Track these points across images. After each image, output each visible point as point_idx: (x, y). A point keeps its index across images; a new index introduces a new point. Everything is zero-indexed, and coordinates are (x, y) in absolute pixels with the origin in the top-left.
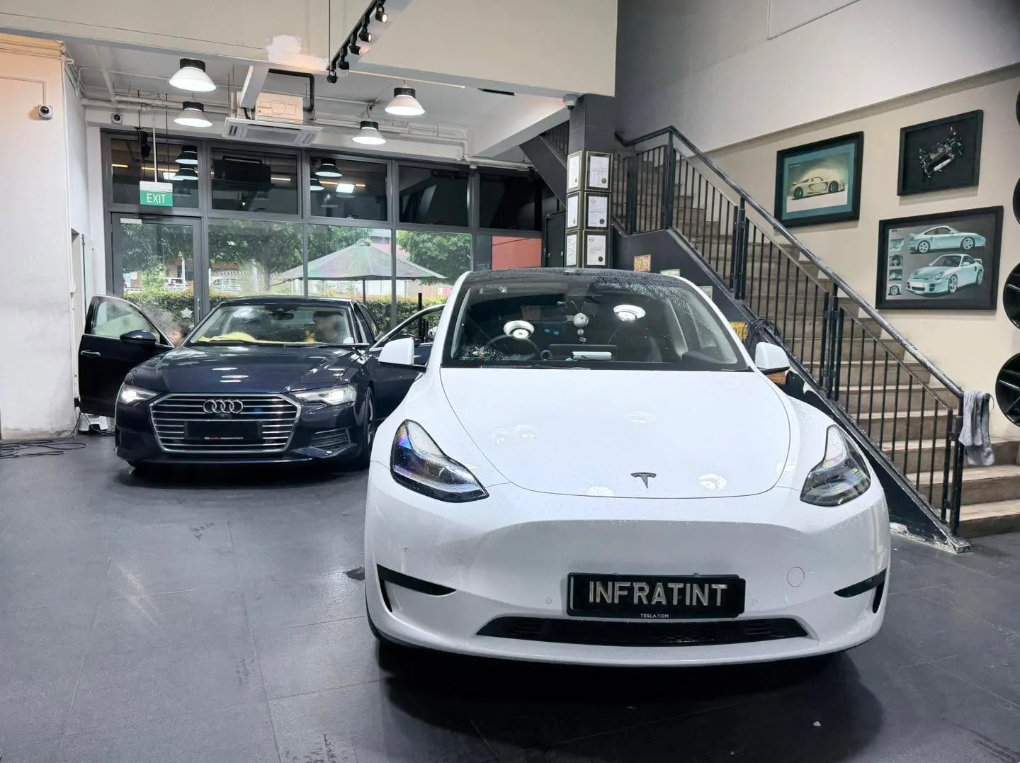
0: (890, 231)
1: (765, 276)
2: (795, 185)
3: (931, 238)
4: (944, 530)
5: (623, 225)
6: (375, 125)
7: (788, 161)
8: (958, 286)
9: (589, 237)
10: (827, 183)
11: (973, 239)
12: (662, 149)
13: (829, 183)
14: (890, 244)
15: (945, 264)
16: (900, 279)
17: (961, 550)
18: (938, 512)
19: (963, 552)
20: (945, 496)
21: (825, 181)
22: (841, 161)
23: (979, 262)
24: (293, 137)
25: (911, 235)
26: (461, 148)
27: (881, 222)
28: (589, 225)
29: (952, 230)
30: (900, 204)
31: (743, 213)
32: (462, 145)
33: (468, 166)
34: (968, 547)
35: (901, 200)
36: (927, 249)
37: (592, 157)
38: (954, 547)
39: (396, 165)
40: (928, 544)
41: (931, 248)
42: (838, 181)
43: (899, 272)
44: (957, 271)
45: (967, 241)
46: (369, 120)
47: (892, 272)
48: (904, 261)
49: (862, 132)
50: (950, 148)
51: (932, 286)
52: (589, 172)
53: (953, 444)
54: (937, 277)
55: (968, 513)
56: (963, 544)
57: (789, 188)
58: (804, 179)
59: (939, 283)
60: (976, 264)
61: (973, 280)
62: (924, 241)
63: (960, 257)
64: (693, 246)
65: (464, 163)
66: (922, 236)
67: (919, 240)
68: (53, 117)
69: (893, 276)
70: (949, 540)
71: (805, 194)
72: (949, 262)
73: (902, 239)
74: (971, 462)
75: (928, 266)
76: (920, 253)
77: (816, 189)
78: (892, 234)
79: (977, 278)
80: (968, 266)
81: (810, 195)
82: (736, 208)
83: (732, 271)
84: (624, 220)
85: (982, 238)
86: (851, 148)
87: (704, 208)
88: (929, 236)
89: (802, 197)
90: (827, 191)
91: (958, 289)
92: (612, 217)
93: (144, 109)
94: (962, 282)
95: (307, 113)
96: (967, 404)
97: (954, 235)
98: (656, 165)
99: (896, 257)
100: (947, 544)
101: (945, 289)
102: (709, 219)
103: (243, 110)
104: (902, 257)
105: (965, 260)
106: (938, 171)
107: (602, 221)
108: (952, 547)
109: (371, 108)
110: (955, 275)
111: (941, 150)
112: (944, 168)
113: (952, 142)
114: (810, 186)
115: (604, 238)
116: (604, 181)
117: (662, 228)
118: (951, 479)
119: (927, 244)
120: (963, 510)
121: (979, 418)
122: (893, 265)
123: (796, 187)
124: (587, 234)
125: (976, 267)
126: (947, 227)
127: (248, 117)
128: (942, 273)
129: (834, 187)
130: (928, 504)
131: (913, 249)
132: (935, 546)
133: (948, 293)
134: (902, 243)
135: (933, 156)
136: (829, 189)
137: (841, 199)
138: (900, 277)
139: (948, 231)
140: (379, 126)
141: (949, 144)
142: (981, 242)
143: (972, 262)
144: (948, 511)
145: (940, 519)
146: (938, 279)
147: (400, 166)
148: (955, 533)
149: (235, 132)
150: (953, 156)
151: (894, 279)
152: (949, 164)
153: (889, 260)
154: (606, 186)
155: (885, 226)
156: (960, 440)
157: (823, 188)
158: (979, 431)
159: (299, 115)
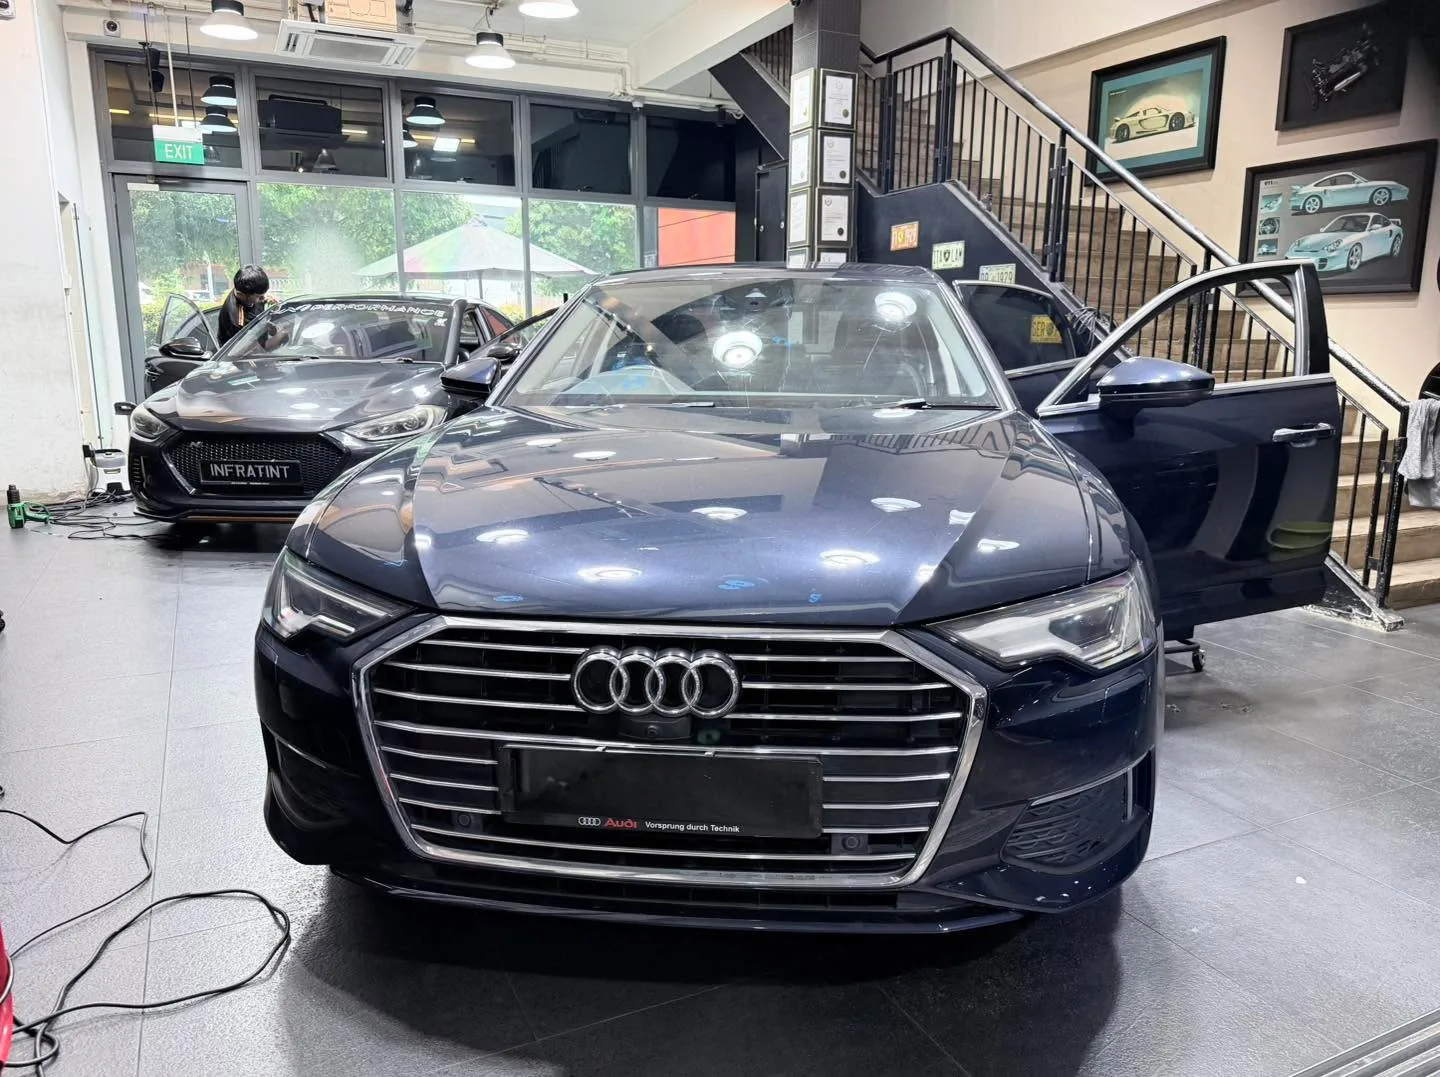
0: (1262, 183)
1: (1083, 251)
2: (1117, 121)
3: (1325, 191)
4: (1367, 599)
5: (874, 181)
6: (499, 38)
7: (1108, 86)
8: (1363, 260)
9: (825, 198)
10: (1167, 116)
11: (1389, 190)
12: (935, 64)
13: (1170, 116)
14: (1261, 203)
15: (1344, 229)
16: (1274, 254)
17: (1392, 626)
18: (1359, 575)
19: (1395, 629)
20: (1370, 551)
21: (1164, 113)
22: (1188, 82)
23: (1397, 224)
24: (380, 53)
25: (1295, 187)
26: (619, 77)
27: (1248, 170)
28: (825, 180)
29: (1358, 179)
30: (1278, 144)
31: (1064, 153)
32: (622, 71)
33: (630, 104)
34: (1401, 623)
35: (1279, 137)
36: (1317, 208)
37: (828, 78)
38: (1383, 623)
39: (526, 104)
40: (1341, 620)
41: (1324, 206)
42: (1185, 113)
43: (1272, 243)
44: (1362, 239)
45: (1380, 193)
46: (490, 31)
47: (1261, 243)
48: (1282, 226)
49: (1224, 38)
50: (1360, 56)
51: (1323, 261)
52: (824, 101)
53: (1386, 479)
54: (1332, 248)
55: (1404, 575)
56: (1392, 618)
57: (1109, 126)
58: (1132, 111)
59: (1333, 257)
60: (1392, 227)
61: (1386, 251)
62: (1316, 196)
63: (1368, 217)
64: (984, 206)
65: (625, 99)
66: (1311, 189)
67: (1305, 195)
68: (17, 15)
69: (1265, 249)
70: (1377, 612)
71: (1133, 134)
72: (1350, 225)
73: (1280, 195)
74: (1414, 502)
75: (1318, 232)
76: (1309, 214)
77: (1149, 126)
78: (1265, 188)
79: (1393, 246)
80: (1379, 229)
81: (1143, 135)
82: (1053, 146)
83: (1045, 240)
84: (876, 174)
85: (1405, 188)
86: (1206, 62)
87: (978, 159)
88: (1320, 189)
89: (1128, 139)
90: (1167, 128)
91: (1362, 265)
92: (857, 169)
93: (152, 12)
94: (1368, 254)
95: (401, 14)
96: (1413, 418)
97: (1361, 185)
98: (907, 98)
99: (1270, 221)
100: (1371, 619)
101: (1344, 265)
102: (986, 175)
103: (307, 8)
104: (1278, 221)
105: (1376, 220)
106: (1340, 91)
107: (843, 175)
108: (1380, 623)
109: (491, 13)
110: (1358, 244)
111: (1347, 59)
112: (1349, 87)
113: (1366, 45)
114: (1140, 121)
115: (845, 199)
116: (846, 114)
117: (935, 181)
118: (1380, 528)
119: (1317, 200)
120: (1396, 570)
121: (1431, 438)
122: (1264, 233)
123: (1118, 124)
124: (822, 193)
125: (1391, 231)
126: (1350, 174)
127: (313, 20)
128: (1339, 242)
129: (1177, 122)
130: (1342, 564)
131: (1295, 208)
132: (1353, 623)
133: (1348, 270)
134: (1280, 200)
135: (1334, 69)
136: (1171, 124)
137: (1188, 140)
138: (1274, 251)
139: (1352, 180)
140: (505, 41)
141: (1360, 49)
142: (1401, 193)
143: (1386, 224)
144: (1374, 574)
145: (1362, 584)
146: (1333, 251)
147: (532, 104)
148: (1382, 605)
149: (294, 45)
150: (1364, 68)
151: (1264, 253)
152: (1359, 78)
153: (1259, 226)
154: (848, 121)
155: (1255, 175)
156: (1401, 470)
157: (1160, 123)
158: (1430, 456)
159: (392, 18)
